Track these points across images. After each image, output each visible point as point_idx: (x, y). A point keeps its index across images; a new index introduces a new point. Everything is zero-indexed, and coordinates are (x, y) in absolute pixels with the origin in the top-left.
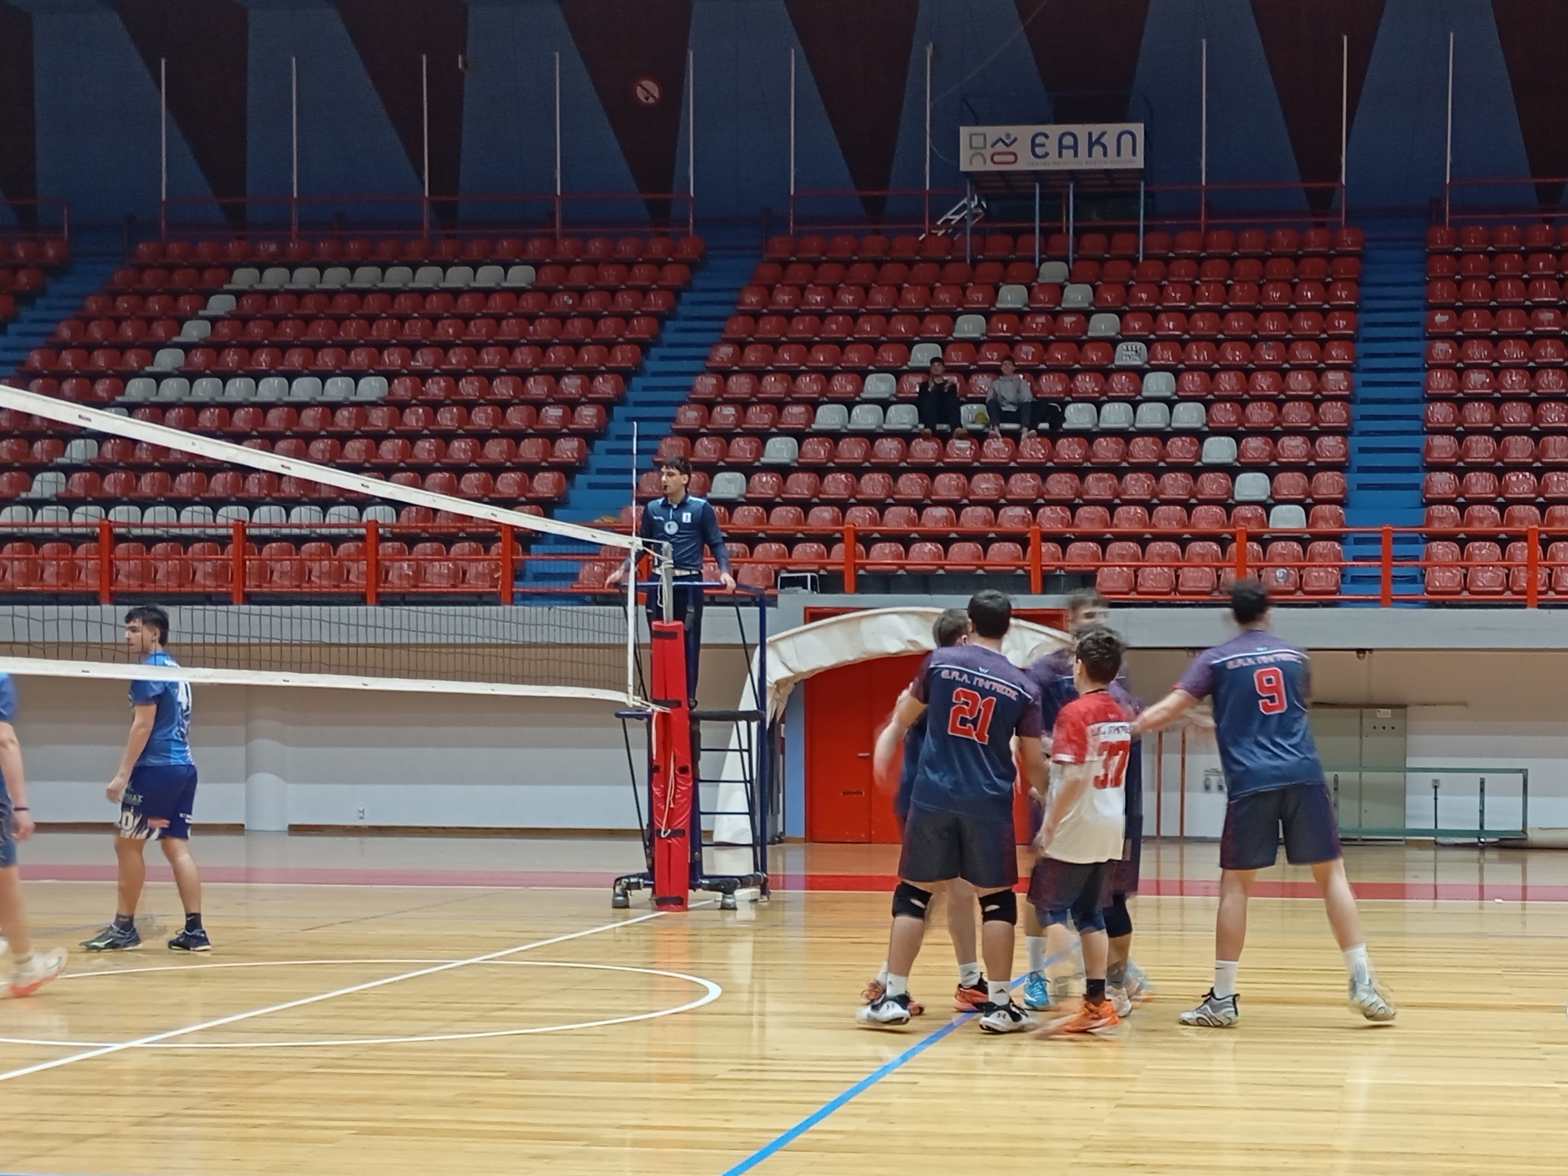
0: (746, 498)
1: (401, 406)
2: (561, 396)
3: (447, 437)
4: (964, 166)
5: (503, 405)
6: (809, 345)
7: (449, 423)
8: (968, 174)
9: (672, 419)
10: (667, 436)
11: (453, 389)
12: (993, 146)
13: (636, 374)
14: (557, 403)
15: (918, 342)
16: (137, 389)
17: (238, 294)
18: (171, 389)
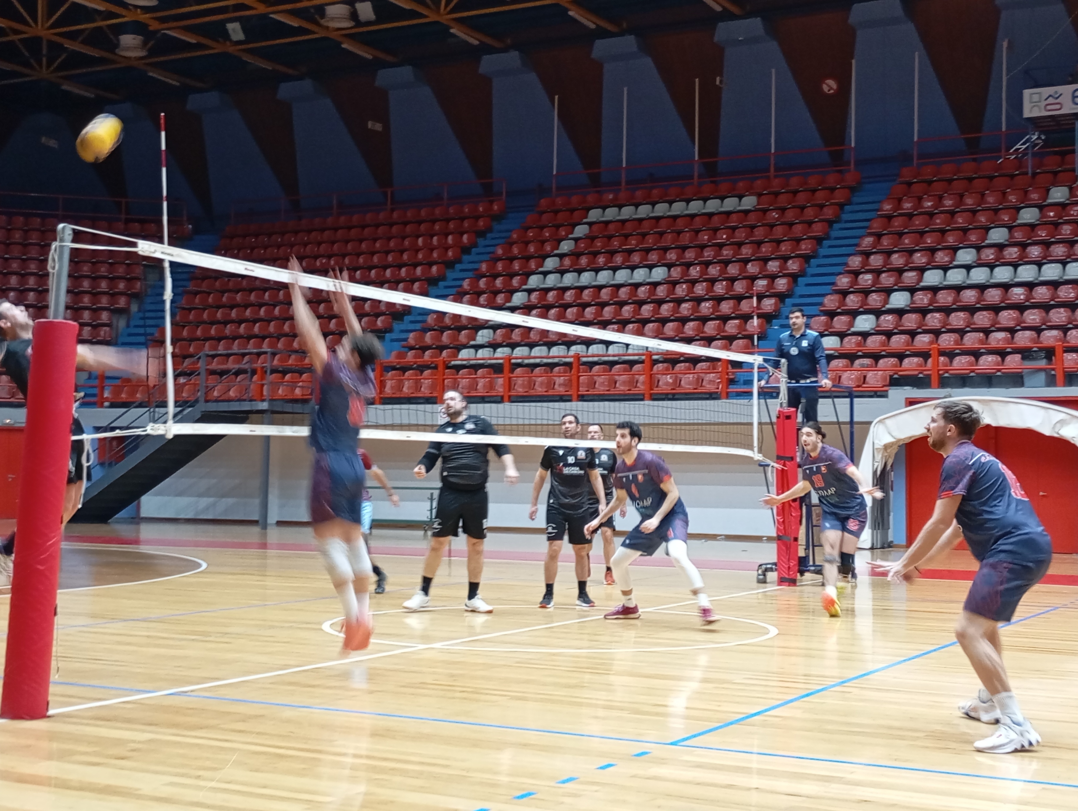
0: (875, 331)
1: (673, 284)
2: (768, 273)
3: (699, 300)
4: (1027, 113)
5: (732, 280)
6: (922, 234)
7: (701, 292)
8: (1029, 119)
9: (833, 284)
10: (828, 294)
11: (704, 272)
12: (1046, 99)
13: (814, 257)
14: (764, 277)
15: (993, 228)
16: (534, 281)
17: (590, 224)
18: (551, 280)
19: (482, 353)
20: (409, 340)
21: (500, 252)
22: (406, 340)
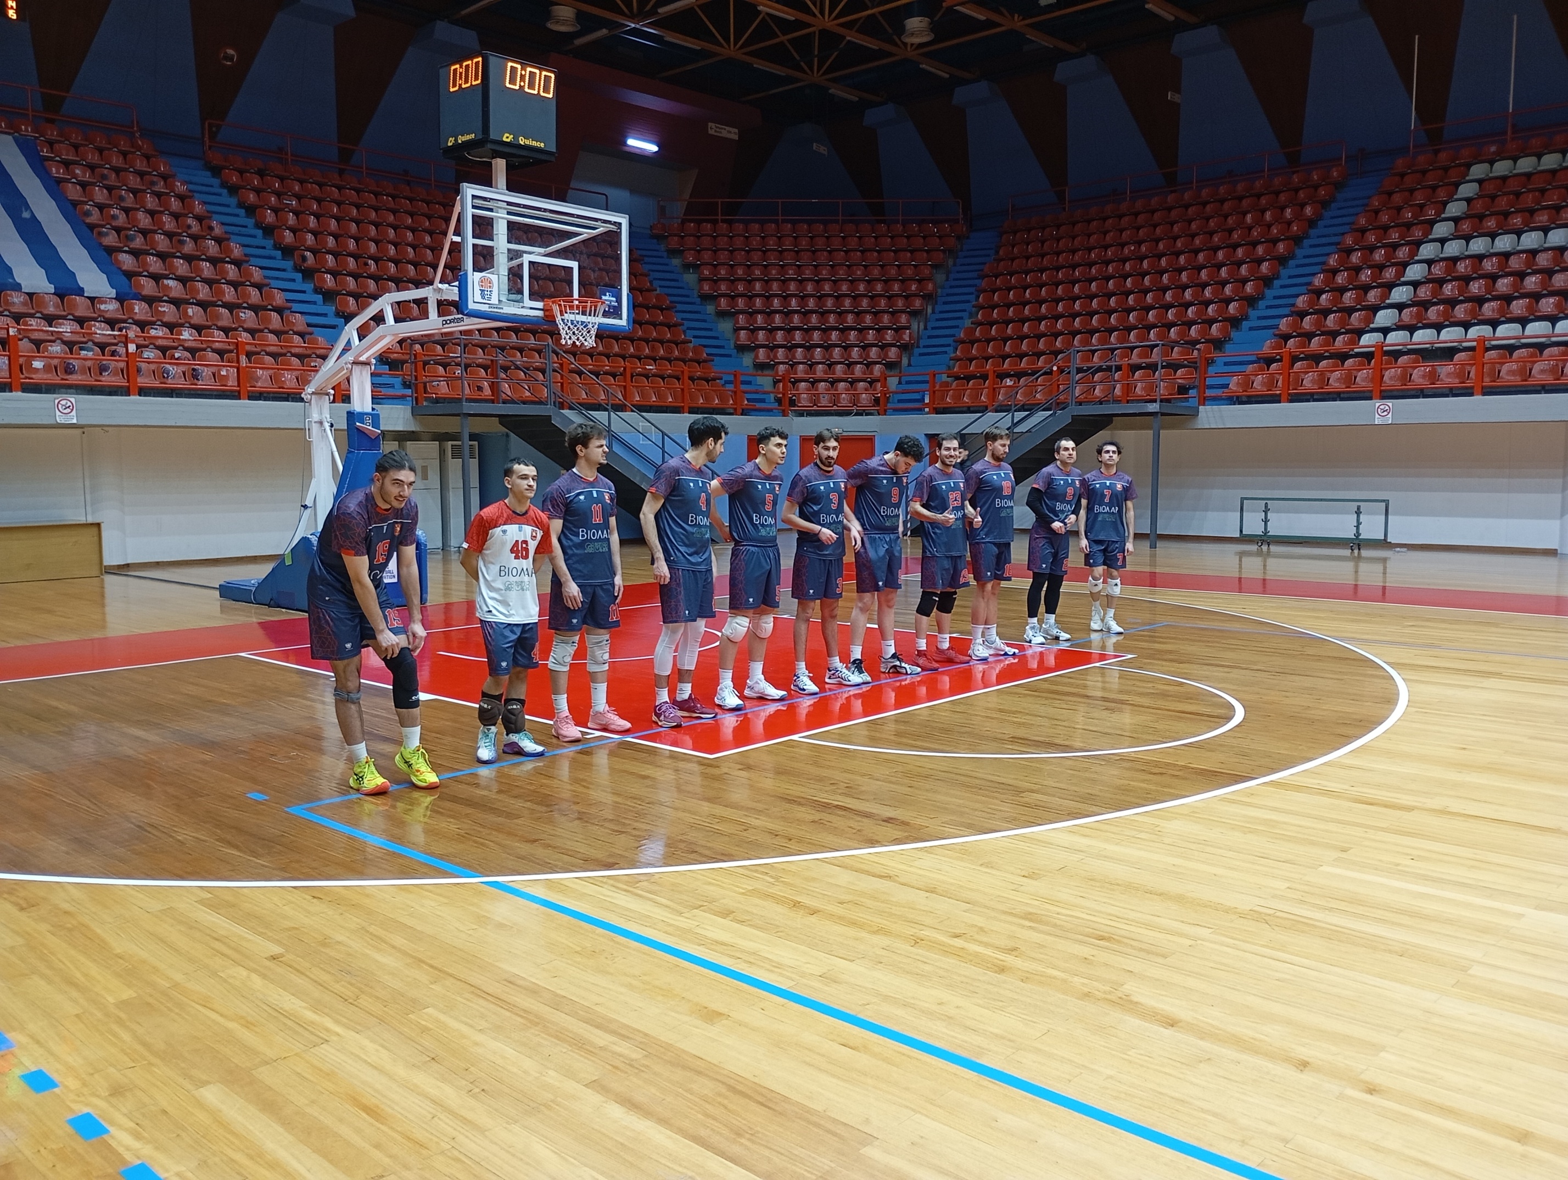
16: (1427, 251)
17: (1480, 182)
18: (1453, 248)
19: (1393, 337)
20: (1280, 326)
21: (1363, 221)
22: (1277, 327)
